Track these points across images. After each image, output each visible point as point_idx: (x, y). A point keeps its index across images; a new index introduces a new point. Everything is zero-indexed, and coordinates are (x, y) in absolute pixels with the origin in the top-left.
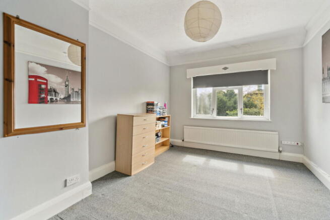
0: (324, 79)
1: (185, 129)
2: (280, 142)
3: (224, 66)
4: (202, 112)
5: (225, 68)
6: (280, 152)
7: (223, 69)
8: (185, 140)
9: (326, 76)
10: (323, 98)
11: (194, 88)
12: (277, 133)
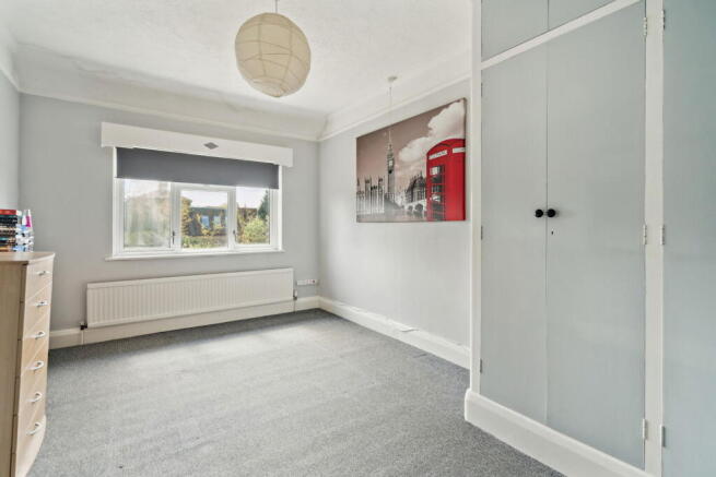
0: (359, 193)
1: (90, 293)
2: (295, 284)
3: (209, 140)
4: (141, 242)
5: (211, 146)
6: (295, 298)
7: (207, 145)
8: (89, 325)
9: (363, 189)
10: (358, 217)
11: (119, 176)
12: (291, 270)
